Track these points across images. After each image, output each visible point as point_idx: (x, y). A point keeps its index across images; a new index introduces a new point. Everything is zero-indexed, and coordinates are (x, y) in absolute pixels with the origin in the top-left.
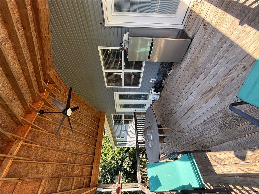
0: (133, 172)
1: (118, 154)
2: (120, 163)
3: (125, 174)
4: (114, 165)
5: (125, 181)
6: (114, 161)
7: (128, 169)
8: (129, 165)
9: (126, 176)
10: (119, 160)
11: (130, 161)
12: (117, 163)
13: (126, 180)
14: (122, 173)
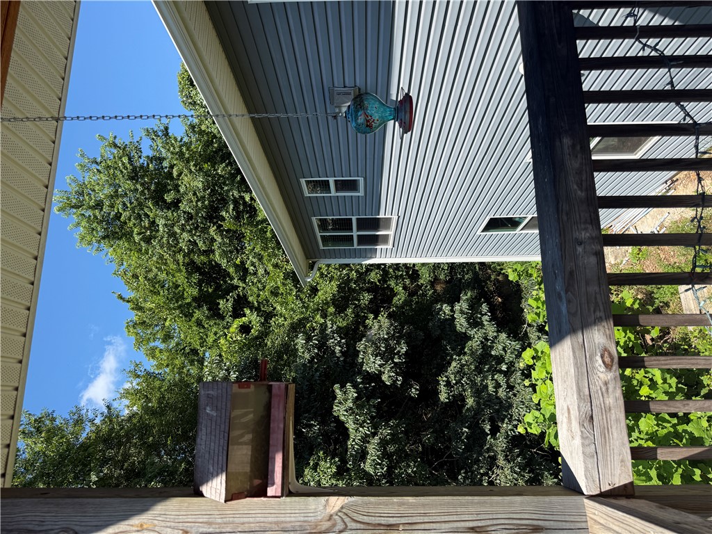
0: (414, 392)
1: (332, 309)
2: (338, 348)
3: (368, 400)
4: (307, 356)
5: (374, 434)
6: (309, 339)
7: (384, 378)
8: (392, 359)
9: (378, 407)
10: (333, 332)
11: (400, 338)
12: (322, 345)
13: (375, 427)
14: (353, 394)
